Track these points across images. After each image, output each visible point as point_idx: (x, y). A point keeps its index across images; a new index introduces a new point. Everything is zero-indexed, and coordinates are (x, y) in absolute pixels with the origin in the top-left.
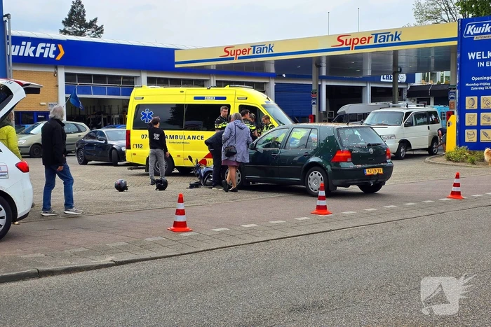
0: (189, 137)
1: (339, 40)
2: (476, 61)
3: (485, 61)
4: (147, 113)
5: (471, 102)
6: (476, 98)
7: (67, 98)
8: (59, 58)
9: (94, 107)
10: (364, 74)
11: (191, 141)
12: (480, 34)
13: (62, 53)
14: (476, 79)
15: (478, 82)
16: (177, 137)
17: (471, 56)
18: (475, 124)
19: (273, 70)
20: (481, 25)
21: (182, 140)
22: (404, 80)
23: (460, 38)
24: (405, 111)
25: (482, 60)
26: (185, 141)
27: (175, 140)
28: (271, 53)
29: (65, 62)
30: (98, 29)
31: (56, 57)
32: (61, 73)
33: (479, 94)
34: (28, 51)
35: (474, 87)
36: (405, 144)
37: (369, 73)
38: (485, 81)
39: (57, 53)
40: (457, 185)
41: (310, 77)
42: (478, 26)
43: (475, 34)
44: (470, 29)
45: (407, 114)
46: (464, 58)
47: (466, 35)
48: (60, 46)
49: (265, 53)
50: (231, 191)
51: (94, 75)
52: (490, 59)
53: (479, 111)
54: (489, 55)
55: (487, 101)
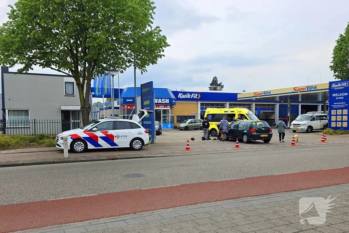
2: (335, 97)
6: (335, 111)
7: (201, 111)
10: (318, 100)
12: (337, 87)
14: (335, 103)
15: (336, 105)
17: (334, 95)
18: (335, 120)
19: (278, 100)
23: (330, 89)
24: (311, 115)
25: (338, 97)
28: (270, 94)
29: (200, 100)
30: (222, 86)
32: (199, 103)
33: (336, 109)
34: (189, 96)
35: (335, 106)
36: (310, 127)
37: (320, 100)
38: (339, 104)
39: (198, 97)
40: (294, 141)
41: (287, 102)
42: (336, 84)
43: (335, 87)
44: (333, 85)
45: (312, 116)
46: (331, 96)
47: (332, 88)
48: (199, 94)
49: (268, 94)
52: (341, 96)
53: (336, 115)
54: (340, 94)
55: (339, 112)
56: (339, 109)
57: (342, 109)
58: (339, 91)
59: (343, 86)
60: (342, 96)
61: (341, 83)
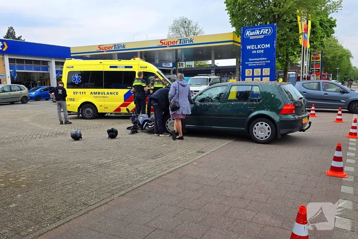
0: (108, 93)
1: (161, 42)
2: (251, 50)
3: (256, 50)
4: (76, 77)
5: (248, 72)
6: (251, 70)
7: (11, 72)
8: (4, 50)
9: (24, 78)
11: (110, 96)
12: (254, 35)
13: (6, 47)
14: (251, 60)
15: (252, 61)
16: (99, 93)
17: (249, 47)
20: (254, 31)
21: (103, 95)
22: (172, 66)
23: (242, 38)
24: (208, 78)
25: (254, 50)
26: (105, 96)
27: (97, 95)
28: (124, 48)
29: (8, 52)
31: (3, 49)
32: (7, 58)
33: (253, 68)
35: (250, 64)
38: (256, 61)
39: (3, 47)
42: (252, 31)
43: (250, 36)
44: (248, 33)
46: (244, 48)
47: (245, 36)
48: (5, 43)
49: (121, 49)
50: (178, 139)
51: (26, 60)
52: (259, 49)
53: (253, 77)
54: (259, 46)
55: (257, 72)
56: (257, 67)
57: (262, 67)
58: (256, 42)
59: (262, 34)
60: (261, 49)
61: (260, 30)
